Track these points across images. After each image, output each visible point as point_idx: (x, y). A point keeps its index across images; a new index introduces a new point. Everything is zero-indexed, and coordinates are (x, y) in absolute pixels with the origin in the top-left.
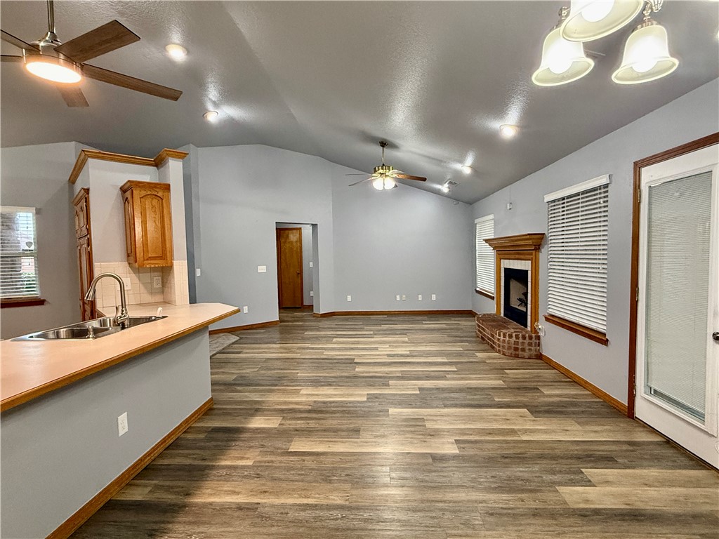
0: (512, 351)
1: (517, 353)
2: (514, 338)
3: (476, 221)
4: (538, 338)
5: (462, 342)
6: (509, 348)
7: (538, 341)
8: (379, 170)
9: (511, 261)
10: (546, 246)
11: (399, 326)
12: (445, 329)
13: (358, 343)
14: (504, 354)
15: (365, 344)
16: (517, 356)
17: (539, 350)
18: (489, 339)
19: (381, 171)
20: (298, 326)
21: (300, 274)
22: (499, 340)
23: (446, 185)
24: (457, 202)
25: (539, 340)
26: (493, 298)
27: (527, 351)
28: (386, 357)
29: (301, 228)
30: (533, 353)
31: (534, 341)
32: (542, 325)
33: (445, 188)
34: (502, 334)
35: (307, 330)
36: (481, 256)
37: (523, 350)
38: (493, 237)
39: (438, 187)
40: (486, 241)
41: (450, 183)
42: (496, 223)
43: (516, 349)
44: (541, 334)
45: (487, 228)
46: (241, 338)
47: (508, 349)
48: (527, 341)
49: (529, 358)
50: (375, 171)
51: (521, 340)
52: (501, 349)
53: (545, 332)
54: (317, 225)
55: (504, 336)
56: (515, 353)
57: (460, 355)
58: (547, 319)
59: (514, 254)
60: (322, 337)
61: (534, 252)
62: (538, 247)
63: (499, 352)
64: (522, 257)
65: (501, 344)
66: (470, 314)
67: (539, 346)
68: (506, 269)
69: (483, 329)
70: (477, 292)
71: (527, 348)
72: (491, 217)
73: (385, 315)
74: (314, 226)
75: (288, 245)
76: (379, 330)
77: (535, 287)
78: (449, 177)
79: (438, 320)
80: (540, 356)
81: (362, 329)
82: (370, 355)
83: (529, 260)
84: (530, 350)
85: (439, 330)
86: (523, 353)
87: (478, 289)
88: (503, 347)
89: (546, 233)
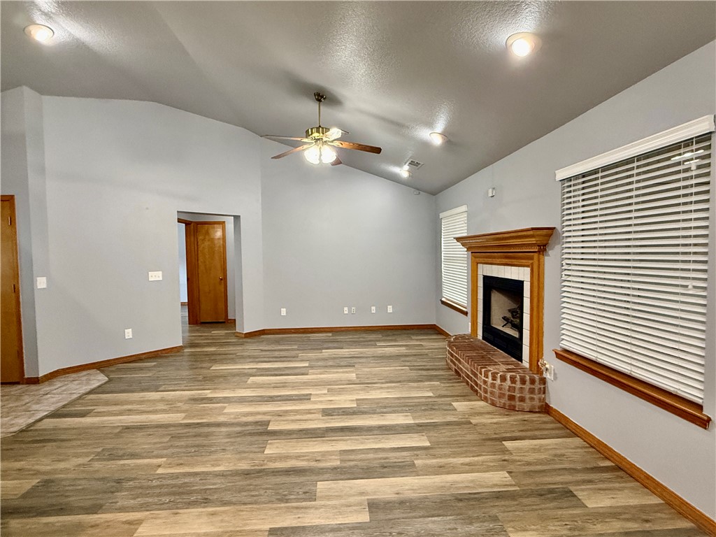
0: (504, 400)
1: (513, 403)
2: (508, 382)
3: (442, 215)
4: (543, 381)
5: (430, 378)
6: (501, 396)
7: (542, 386)
8: (312, 134)
9: (494, 266)
10: (558, 248)
11: (345, 352)
12: (406, 356)
13: (284, 385)
14: (493, 404)
15: (293, 388)
16: (512, 409)
17: (544, 399)
18: (468, 376)
19: (316, 135)
20: (207, 354)
21: (224, 280)
22: (485, 382)
23: (406, 167)
24: (418, 191)
25: (545, 383)
26: (466, 314)
27: (527, 401)
28: (319, 416)
29: (224, 222)
30: (537, 403)
31: (537, 386)
32: (550, 363)
33: (404, 172)
34: (490, 374)
35: (215, 361)
36: (447, 259)
37: (522, 399)
38: (465, 235)
39: (395, 170)
40: (458, 239)
41: (412, 163)
42: (470, 216)
43: (512, 398)
44: (547, 376)
45: (456, 223)
46: (110, 380)
47: (499, 397)
48: (527, 386)
49: (530, 412)
50: (307, 135)
51: (518, 385)
52: (488, 395)
53: (555, 374)
54: (239, 216)
55: (494, 378)
56: (510, 405)
57: (429, 406)
58: (559, 356)
59: (501, 258)
60: (234, 375)
61: (536, 255)
62: (543, 249)
63: (486, 399)
64: (515, 261)
65: (489, 389)
66: (433, 330)
67: (544, 393)
68: (485, 278)
69: (459, 361)
70: (443, 303)
71: (528, 396)
72: (464, 208)
73: (330, 332)
74: (237, 218)
75: (207, 243)
76: (318, 360)
77: (538, 306)
78: (410, 154)
79: (395, 341)
80: (546, 409)
81: (294, 358)
82: (297, 412)
83: (528, 266)
84: (532, 399)
85: (398, 357)
86: (521, 403)
87: (443, 299)
88: (492, 393)
89: (558, 227)
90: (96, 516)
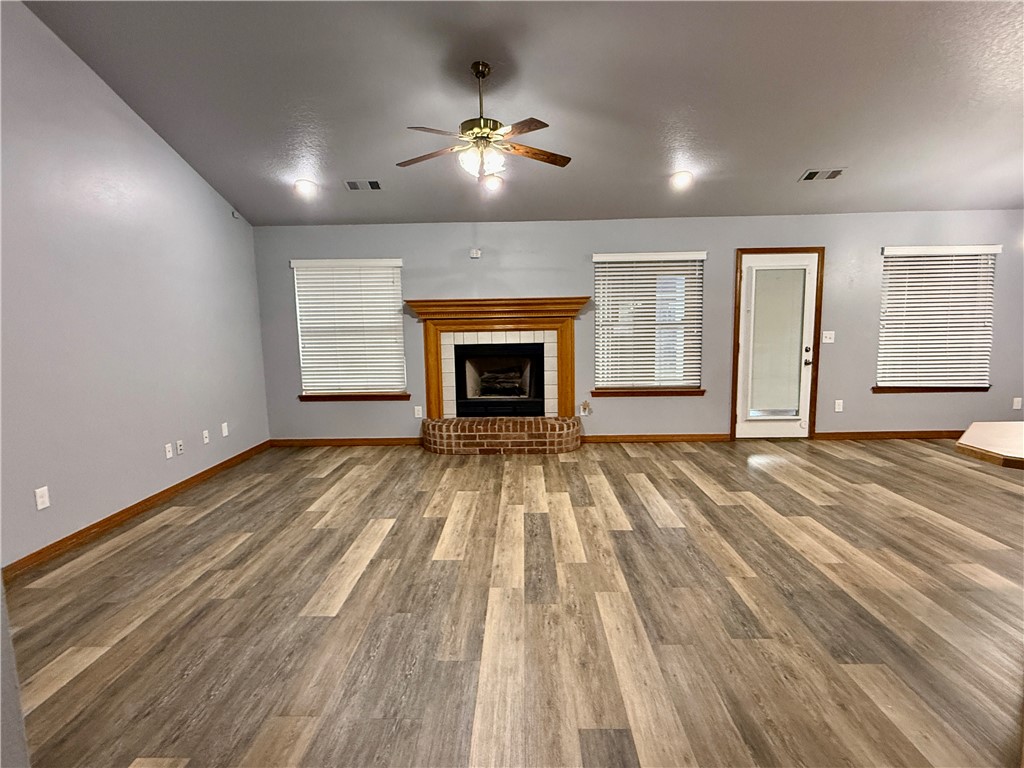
4: (579, 419)
18: (521, 444)
24: (237, 213)
26: (404, 398)
34: (565, 426)
52: (563, 446)
53: (590, 410)
55: (569, 428)
58: (597, 394)
63: (560, 451)
64: (529, 326)
65: (565, 440)
68: (459, 347)
69: (495, 437)
70: (310, 399)
72: (399, 262)
80: (582, 440)
87: (309, 394)
89: (592, 297)
90: (845, 589)
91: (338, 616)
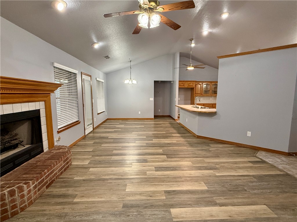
91: (264, 204)
